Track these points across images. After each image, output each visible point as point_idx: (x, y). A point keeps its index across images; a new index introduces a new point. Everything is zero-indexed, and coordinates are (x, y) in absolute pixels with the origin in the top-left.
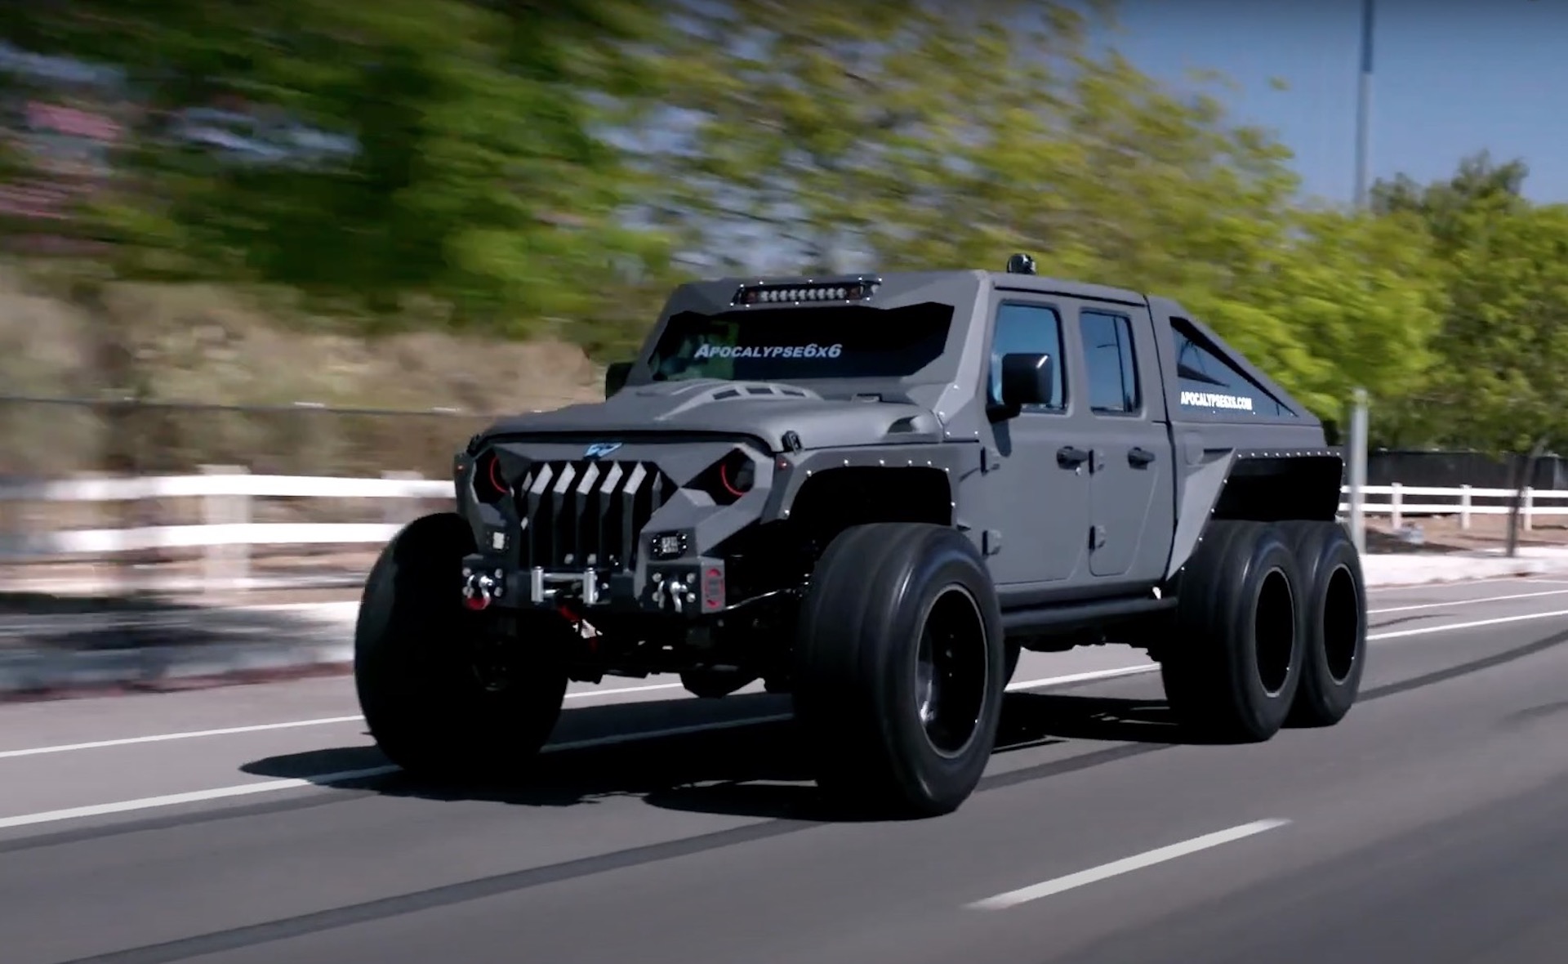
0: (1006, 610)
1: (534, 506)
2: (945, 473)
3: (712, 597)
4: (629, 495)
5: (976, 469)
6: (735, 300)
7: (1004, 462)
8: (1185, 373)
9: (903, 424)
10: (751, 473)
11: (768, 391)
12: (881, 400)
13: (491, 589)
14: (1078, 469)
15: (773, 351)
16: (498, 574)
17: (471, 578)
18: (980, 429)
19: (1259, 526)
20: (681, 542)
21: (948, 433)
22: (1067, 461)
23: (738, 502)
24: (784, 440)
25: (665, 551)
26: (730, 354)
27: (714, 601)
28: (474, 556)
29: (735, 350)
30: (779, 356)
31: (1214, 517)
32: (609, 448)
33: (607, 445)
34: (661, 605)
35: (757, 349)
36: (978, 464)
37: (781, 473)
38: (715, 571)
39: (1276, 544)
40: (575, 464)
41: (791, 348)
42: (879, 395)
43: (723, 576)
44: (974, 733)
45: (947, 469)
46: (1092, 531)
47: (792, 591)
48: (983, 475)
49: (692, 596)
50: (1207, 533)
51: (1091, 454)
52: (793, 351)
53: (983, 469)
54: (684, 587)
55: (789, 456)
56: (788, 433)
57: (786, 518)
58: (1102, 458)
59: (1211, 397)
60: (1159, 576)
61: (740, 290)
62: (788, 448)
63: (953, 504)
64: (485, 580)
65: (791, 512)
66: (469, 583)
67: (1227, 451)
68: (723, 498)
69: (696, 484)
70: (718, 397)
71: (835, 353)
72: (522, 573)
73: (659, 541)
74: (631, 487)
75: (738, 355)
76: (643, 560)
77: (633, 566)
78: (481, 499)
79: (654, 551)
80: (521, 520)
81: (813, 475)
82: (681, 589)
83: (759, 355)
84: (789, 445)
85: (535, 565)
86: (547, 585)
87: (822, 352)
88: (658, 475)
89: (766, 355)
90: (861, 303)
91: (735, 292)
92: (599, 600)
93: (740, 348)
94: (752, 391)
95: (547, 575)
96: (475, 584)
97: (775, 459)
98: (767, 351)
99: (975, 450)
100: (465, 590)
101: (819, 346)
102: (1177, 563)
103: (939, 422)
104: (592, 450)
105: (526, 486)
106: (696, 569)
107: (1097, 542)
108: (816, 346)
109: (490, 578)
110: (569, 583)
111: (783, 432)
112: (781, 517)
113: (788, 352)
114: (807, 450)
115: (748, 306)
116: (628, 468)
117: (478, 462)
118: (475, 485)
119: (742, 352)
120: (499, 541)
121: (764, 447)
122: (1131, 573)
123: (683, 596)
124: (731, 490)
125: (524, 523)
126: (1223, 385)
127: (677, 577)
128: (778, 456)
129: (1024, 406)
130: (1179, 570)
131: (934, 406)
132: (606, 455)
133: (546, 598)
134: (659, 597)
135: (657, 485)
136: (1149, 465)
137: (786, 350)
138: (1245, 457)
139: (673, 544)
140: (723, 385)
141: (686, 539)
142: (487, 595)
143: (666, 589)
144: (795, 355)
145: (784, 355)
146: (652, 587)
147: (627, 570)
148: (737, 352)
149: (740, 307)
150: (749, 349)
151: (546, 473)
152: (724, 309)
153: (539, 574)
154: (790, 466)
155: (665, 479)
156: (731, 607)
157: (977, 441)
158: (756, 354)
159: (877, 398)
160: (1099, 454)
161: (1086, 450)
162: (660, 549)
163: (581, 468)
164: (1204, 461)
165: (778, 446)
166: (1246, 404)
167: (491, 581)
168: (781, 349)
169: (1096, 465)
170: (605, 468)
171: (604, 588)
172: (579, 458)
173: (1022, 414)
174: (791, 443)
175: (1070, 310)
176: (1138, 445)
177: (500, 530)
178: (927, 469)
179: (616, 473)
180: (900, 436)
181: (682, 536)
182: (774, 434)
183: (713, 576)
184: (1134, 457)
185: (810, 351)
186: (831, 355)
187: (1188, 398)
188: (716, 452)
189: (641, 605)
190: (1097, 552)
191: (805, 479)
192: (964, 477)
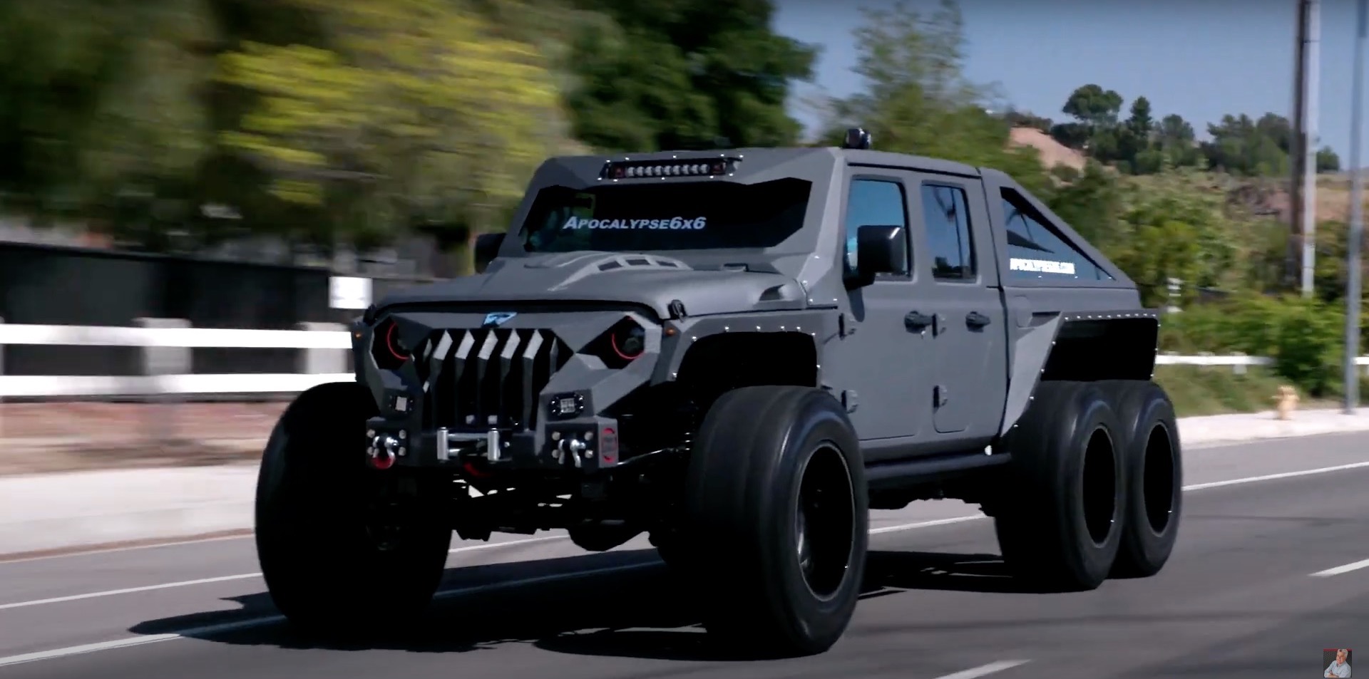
0: (869, 464)
1: (436, 371)
2: (811, 337)
3: (608, 454)
4: (529, 359)
5: (835, 335)
6: (602, 175)
7: (859, 327)
8: (1014, 240)
9: (772, 293)
10: (642, 339)
11: (644, 262)
12: (747, 270)
13: (395, 449)
14: (923, 332)
15: (640, 222)
16: (402, 435)
17: (377, 439)
18: (838, 297)
19: (1083, 385)
20: (578, 403)
21: (811, 300)
22: (914, 325)
23: (629, 366)
24: (671, 308)
25: (562, 411)
26: (599, 226)
27: (611, 458)
28: (376, 419)
29: (603, 222)
30: (645, 227)
31: (1043, 377)
32: (506, 316)
33: (503, 313)
34: (561, 461)
35: (624, 221)
36: (837, 329)
37: (668, 337)
38: (610, 429)
39: (1099, 403)
40: (474, 332)
41: (657, 221)
42: (747, 266)
43: (616, 433)
44: (844, 578)
45: (813, 334)
46: (936, 390)
47: (675, 450)
48: (842, 339)
49: (590, 453)
50: (1038, 392)
51: (934, 318)
52: (659, 224)
53: (842, 334)
54: (583, 444)
55: (676, 323)
56: (674, 301)
57: (674, 380)
58: (943, 322)
59: (1036, 262)
60: (993, 432)
61: (607, 165)
62: (674, 317)
63: (818, 366)
64: (390, 440)
65: (677, 375)
66: (374, 444)
67: (1055, 314)
68: (614, 362)
69: (589, 349)
70: (602, 268)
71: (699, 225)
72: (424, 435)
73: (558, 403)
74: (531, 352)
75: (606, 226)
76: (542, 420)
77: (533, 426)
78: (380, 367)
79: (553, 412)
80: (423, 385)
81: (698, 341)
82: (580, 446)
83: (627, 227)
84: (675, 313)
85: (438, 427)
86: (452, 444)
87: (687, 224)
88: (555, 341)
89: (633, 227)
90: (725, 178)
91: (602, 167)
92: (501, 458)
93: (608, 221)
94: (631, 262)
95: (451, 435)
96: (381, 444)
97: (663, 326)
98: (633, 224)
99: (834, 314)
100: (369, 450)
101: (684, 218)
102: (1010, 421)
103: (803, 291)
104: (489, 319)
105: (426, 353)
106: (594, 428)
107: (941, 400)
108: (680, 218)
109: (395, 439)
110: (473, 442)
111: (669, 301)
112: (669, 379)
113: (654, 224)
114: (691, 317)
115: (616, 180)
116: (526, 336)
117: (376, 331)
118: (373, 352)
119: (609, 224)
120: (402, 404)
121: (652, 314)
122: (969, 431)
123: (581, 452)
124: (621, 355)
125: (426, 387)
126: (1050, 252)
127: (575, 435)
128: (666, 323)
129: (878, 274)
130: (1012, 428)
131: (797, 275)
132: (502, 324)
133: (451, 457)
134: (559, 454)
135: (553, 350)
136: (985, 328)
137: (652, 222)
138: (1072, 319)
139: (570, 405)
140: (605, 257)
141: (582, 400)
142: (392, 454)
143: (567, 446)
144: (661, 227)
145: (651, 227)
146: (551, 445)
147: (527, 430)
148: (605, 224)
149: (607, 182)
150: (616, 221)
151: (446, 341)
152: (591, 183)
153: (444, 435)
154: (678, 332)
155: (561, 344)
156: (621, 463)
157: (836, 307)
158: (623, 227)
159: (744, 268)
160: (942, 318)
161: (930, 314)
162: (559, 410)
163: (480, 336)
164: (1033, 324)
165: (665, 314)
166: (1068, 268)
167: (396, 441)
168: (647, 221)
169: (939, 328)
170: (503, 335)
171: (506, 446)
172: (478, 326)
173: (876, 283)
174: (677, 311)
175: (914, 183)
176: (974, 311)
177: (402, 394)
178: (797, 333)
179: (514, 340)
180: (772, 303)
181: (578, 397)
182: (661, 304)
183: (610, 435)
184: (972, 320)
185: (675, 223)
186: (696, 227)
187: (1016, 264)
188: (608, 319)
189: (541, 461)
190: (940, 410)
191: (690, 344)
192: (826, 341)
